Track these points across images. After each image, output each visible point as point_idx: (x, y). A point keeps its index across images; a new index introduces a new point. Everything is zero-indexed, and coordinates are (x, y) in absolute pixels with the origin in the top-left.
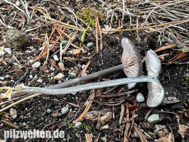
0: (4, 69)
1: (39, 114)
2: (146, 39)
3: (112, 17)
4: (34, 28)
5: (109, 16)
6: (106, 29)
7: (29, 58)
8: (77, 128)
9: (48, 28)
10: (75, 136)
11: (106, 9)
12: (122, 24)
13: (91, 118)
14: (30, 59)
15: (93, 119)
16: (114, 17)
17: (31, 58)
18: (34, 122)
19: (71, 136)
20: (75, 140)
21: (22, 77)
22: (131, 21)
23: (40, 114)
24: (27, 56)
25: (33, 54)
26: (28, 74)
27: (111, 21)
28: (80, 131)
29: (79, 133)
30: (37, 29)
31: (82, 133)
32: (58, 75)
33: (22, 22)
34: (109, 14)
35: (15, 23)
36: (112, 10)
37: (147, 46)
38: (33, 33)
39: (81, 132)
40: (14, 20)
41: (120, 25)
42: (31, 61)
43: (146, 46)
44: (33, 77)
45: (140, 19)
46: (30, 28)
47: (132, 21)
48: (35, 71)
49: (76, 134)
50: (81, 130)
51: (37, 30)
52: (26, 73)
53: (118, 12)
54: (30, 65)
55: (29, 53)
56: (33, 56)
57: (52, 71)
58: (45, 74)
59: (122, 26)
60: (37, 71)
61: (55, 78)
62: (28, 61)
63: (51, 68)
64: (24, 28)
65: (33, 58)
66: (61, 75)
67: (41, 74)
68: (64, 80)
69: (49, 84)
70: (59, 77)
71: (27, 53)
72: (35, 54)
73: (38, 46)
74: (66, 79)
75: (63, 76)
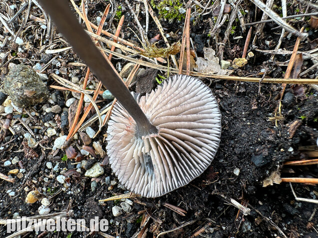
2: (293, 128)
3: (231, 23)
5: (225, 17)
6: (206, 60)
7: (46, 124)
12: (253, 46)
14: (49, 127)
16: (237, 24)
17: (50, 124)
21: (35, 166)
22: (282, 35)
24: (43, 120)
25: (53, 117)
26: (45, 160)
27: (226, 35)
32: (92, 170)
33: (43, 23)
34: (224, 13)
35: (29, 27)
38: (59, 57)
40: (29, 20)
41: (249, 48)
42: (51, 132)
43: (287, 149)
44: (53, 166)
46: (54, 45)
47: (286, 37)
48: (54, 157)
52: (41, 158)
54: (47, 142)
55: (47, 113)
56: (54, 121)
57: (84, 155)
58: (72, 164)
59: (251, 52)
60: (58, 157)
61: (86, 175)
62: (46, 130)
63: (82, 151)
64: (43, 44)
65: (54, 125)
66: (97, 172)
67: (66, 162)
68: (101, 182)
69: (75, 187)
70: (93, 176)
71: (45, 114)
72: (57, 116)
73: (65, 95)
74: (104, 180)
75: (100, 173)
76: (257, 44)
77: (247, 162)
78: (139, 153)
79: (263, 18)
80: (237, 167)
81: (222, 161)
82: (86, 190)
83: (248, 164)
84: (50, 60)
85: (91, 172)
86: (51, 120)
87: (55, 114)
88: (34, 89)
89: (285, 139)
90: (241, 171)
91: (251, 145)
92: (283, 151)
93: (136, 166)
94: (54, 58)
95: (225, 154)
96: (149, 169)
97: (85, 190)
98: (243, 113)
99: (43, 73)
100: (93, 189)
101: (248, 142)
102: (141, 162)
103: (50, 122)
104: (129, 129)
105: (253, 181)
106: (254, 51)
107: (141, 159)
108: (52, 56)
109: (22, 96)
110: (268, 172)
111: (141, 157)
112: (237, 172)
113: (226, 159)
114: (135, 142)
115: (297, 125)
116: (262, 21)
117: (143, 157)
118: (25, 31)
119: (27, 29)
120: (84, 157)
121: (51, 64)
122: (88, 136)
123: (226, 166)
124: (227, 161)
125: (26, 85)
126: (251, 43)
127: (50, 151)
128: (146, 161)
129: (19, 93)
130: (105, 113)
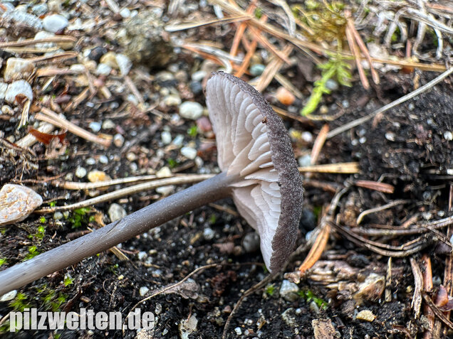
0: (102, 106)
1: (181, 236)
3: (391, 32)
7: (165, 91)
8: (284, 298)
10: (280, 318)
11: (374, 9)
13: (325, 279)
15: (331, 283)
16: (398, 33)
17: (170, 93)
18: (169, 253)
19: (267, 317)
20: (281, 329)
22: (440, 49)
23: (185, 237)
26: (159, 131)
27: (388, 40)
28: (296, 308)
29: (292, 314)
31: (300, 316)
35: (137, 7)
36: (391, 14)
39: (298, 311)
40: (138, 2)
44: (173, 139)
49: (284, 315)
50: (299, 307)
52: (155, 127)
53: (407, 21)
56: (178, 90)
109: (156, 37)
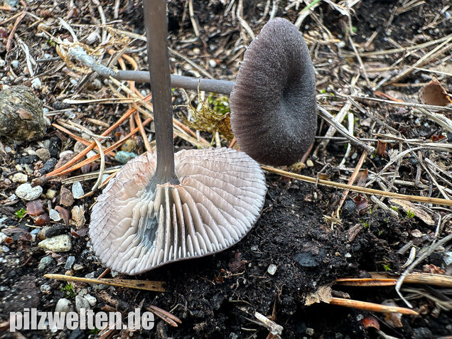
2: (353, 230)
4: (86, 99)
7: (19, 167)
9: (117, 108)
12: (315, 155)
14: (20, 172)
17: (24, 169)
22: (347, 155)
24: (17, 161)
25: (34, 162)
30: (92, 104)
32: (53, 240)
33: (74, 78)
35: (56, 76)
37: (349, 255)
38: (77, 111)
40: (60, 71)
41: (308, 157)
42: (19, 177)
43: (343, 254)
45: (377, 159)
46: (79, 96)
47: (350, 157)
48: (7, 206)
51: (90, 107)
54: (7, 186)
55: (28, 155)
56: (32, 167)
57: (52, 220)
58: (26, 225)
59: (311, 161)
60: (12, 209)
61: (41, 244)
62: (15, 173)
63: (52, 212)
64: (65, 93)
65: (29, 171)
66: (60, 244)
67: (19, 219)
68: (60, 259)
69: (14, 256)
70: (51, 247)
71: (24, 154)
72: (39, 162)
73: (64, 146)
74: (66, 258)
75: (64, 247)
76: (319, 154)
77: (289, 260)
78: (144, 207)
79: (327, 133)
80: (274, 263)
81: (255, 249)
82: (29, 267)
83: (289, 263)
84: (64, 108)
85: (51, 242)
86: (28, 164)
87: (38, 159)
88: (32, 115)
89: (343, 242)
90: (278, 268)
91: (297, 238)
92: (339, 256)
93: (130, 229)
94: (71, 109)
95: (261, 239)
96: (147, 240)
97: (27, 266)
98: (293, 205)
99: (48, 117)
100: (41, 266)
101: (294, 233)
102: (140, 226)
103: (26, 166)
104: (142, 175)
105: (293, 288)
106: (314, 162)
107: (141, 221)
108: (70, 106)
109: (12, 114)
110: (315, 284)
111: (142, 218)
112: (272, 270)
113: (261, 248)
114: (142, 197)
115: (358, 228)
116: (326, 137)
117: (144, 220)
118: (48, 77)
119: (52, 76)
120: (49, 222)
121: (63, 114)
122: (72, 195)
123: (259, 258)
124: (262, 251)
125: (25, 105)
126: (312, 153)
127: (5, 199)
128: (148, 225)
129: (11, 109)
130: (110, 174)
